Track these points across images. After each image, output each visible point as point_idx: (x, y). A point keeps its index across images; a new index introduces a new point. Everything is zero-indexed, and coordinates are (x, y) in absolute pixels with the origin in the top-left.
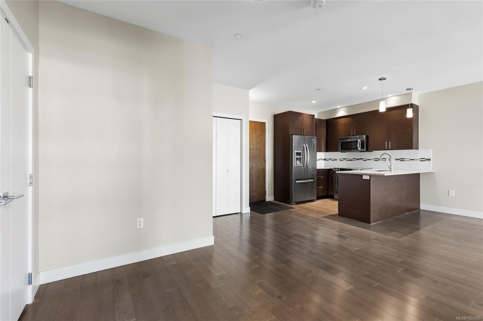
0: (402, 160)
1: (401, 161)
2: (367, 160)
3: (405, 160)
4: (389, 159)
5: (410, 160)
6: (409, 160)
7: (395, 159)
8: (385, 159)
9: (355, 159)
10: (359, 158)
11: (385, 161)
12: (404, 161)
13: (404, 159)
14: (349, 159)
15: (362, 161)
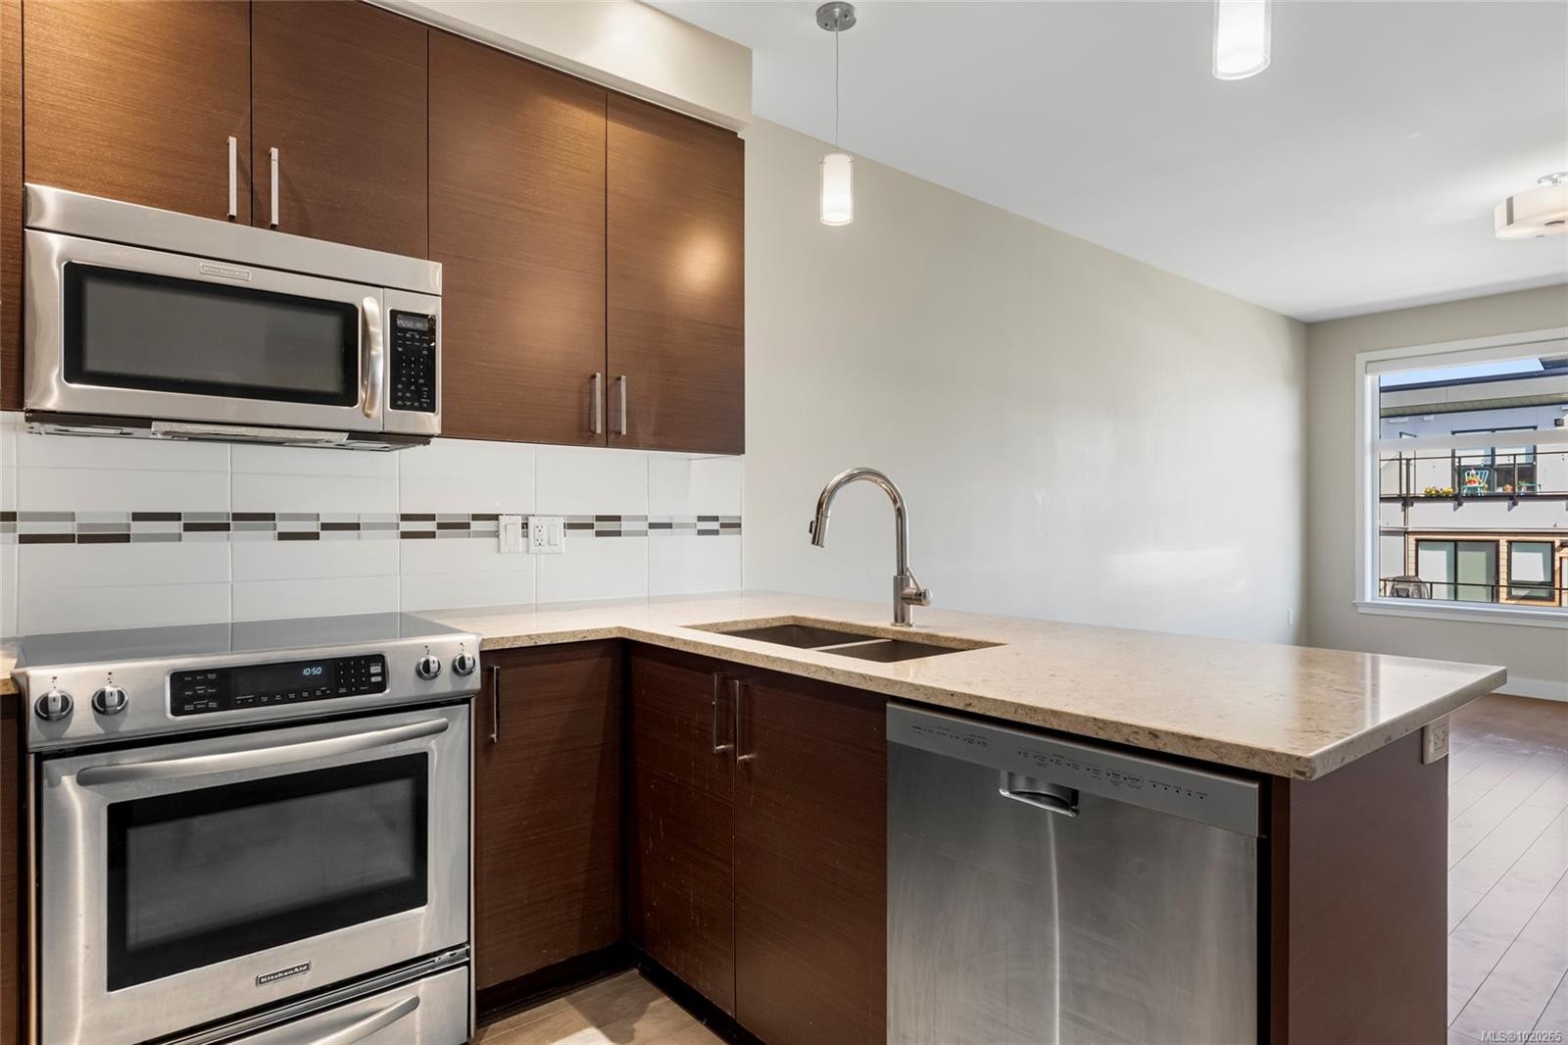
0: (607, 526)
1: (599, 534)
2: (326, 527)
3: (625, 526)
4: (520, 521)
5: (652, 526)
6: (644, 526)
7: (562, 521)
8: (495, 517)
9: (176, 517)
10: (229, 509)
11: (496, 534)
12: (618, 534)
13: (618, 518)
14: (72, 517)
15: (258, 543)
